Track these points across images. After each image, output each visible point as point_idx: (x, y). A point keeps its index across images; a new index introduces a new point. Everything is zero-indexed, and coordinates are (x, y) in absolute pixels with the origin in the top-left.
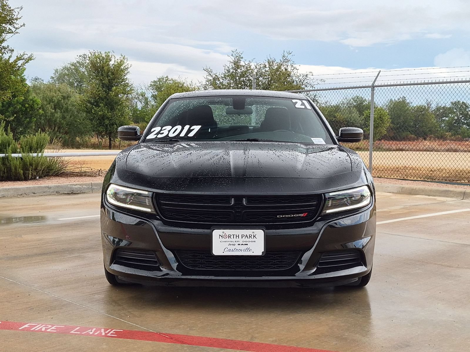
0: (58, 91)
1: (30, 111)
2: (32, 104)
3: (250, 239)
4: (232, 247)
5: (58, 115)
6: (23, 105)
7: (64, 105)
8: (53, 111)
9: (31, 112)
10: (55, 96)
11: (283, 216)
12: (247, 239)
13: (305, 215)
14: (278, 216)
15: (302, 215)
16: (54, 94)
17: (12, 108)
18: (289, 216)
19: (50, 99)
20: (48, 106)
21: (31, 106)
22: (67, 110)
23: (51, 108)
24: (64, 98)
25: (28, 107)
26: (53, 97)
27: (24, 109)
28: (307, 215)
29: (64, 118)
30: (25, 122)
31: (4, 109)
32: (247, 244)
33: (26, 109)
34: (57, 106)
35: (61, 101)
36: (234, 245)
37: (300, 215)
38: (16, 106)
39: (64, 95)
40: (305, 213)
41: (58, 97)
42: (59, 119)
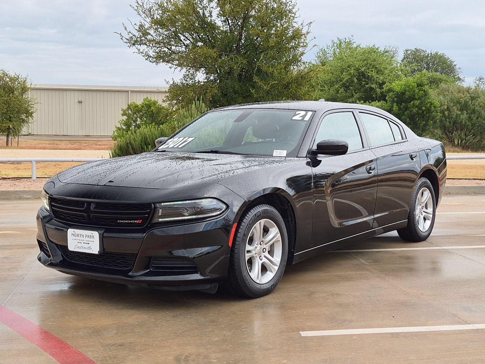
0: (467, 92)
1: (427, 113)
2: (429, 107)
3: (91, 239)
4: (79, 245)
5: (464, 116)
6: (420, 108)
7: (471, 106)
8: (460, 112)
9: (427, 115)
10: (463, 97)
11: (122, 221)
12: (88, 239)
13: (140, 222)
14: (118, 221)
15: (138, 221)
16: (462, 95)
17: (408, 111)
18: (127, 221)
19: (458, 100)
20: (454, 107)
21: (428, 109)
22: (474, 112)
23: (457, 110)
24: (473, 98)
25: (424, 110)
26: (460, 98)
27: (421, 112)
28: (142, 221)
29: (470, 119)
30: (421, 125)
31: (401, 113)
32: (89, 243)
33: (423, 112)
34: (464, 107)
35: (469, 102)
36: (81, 243)
37: (136, 221)
38: (412, 109)
39: (473, 95)
40: (140, 220)
41: (466, 98)
42: (464, 120)
